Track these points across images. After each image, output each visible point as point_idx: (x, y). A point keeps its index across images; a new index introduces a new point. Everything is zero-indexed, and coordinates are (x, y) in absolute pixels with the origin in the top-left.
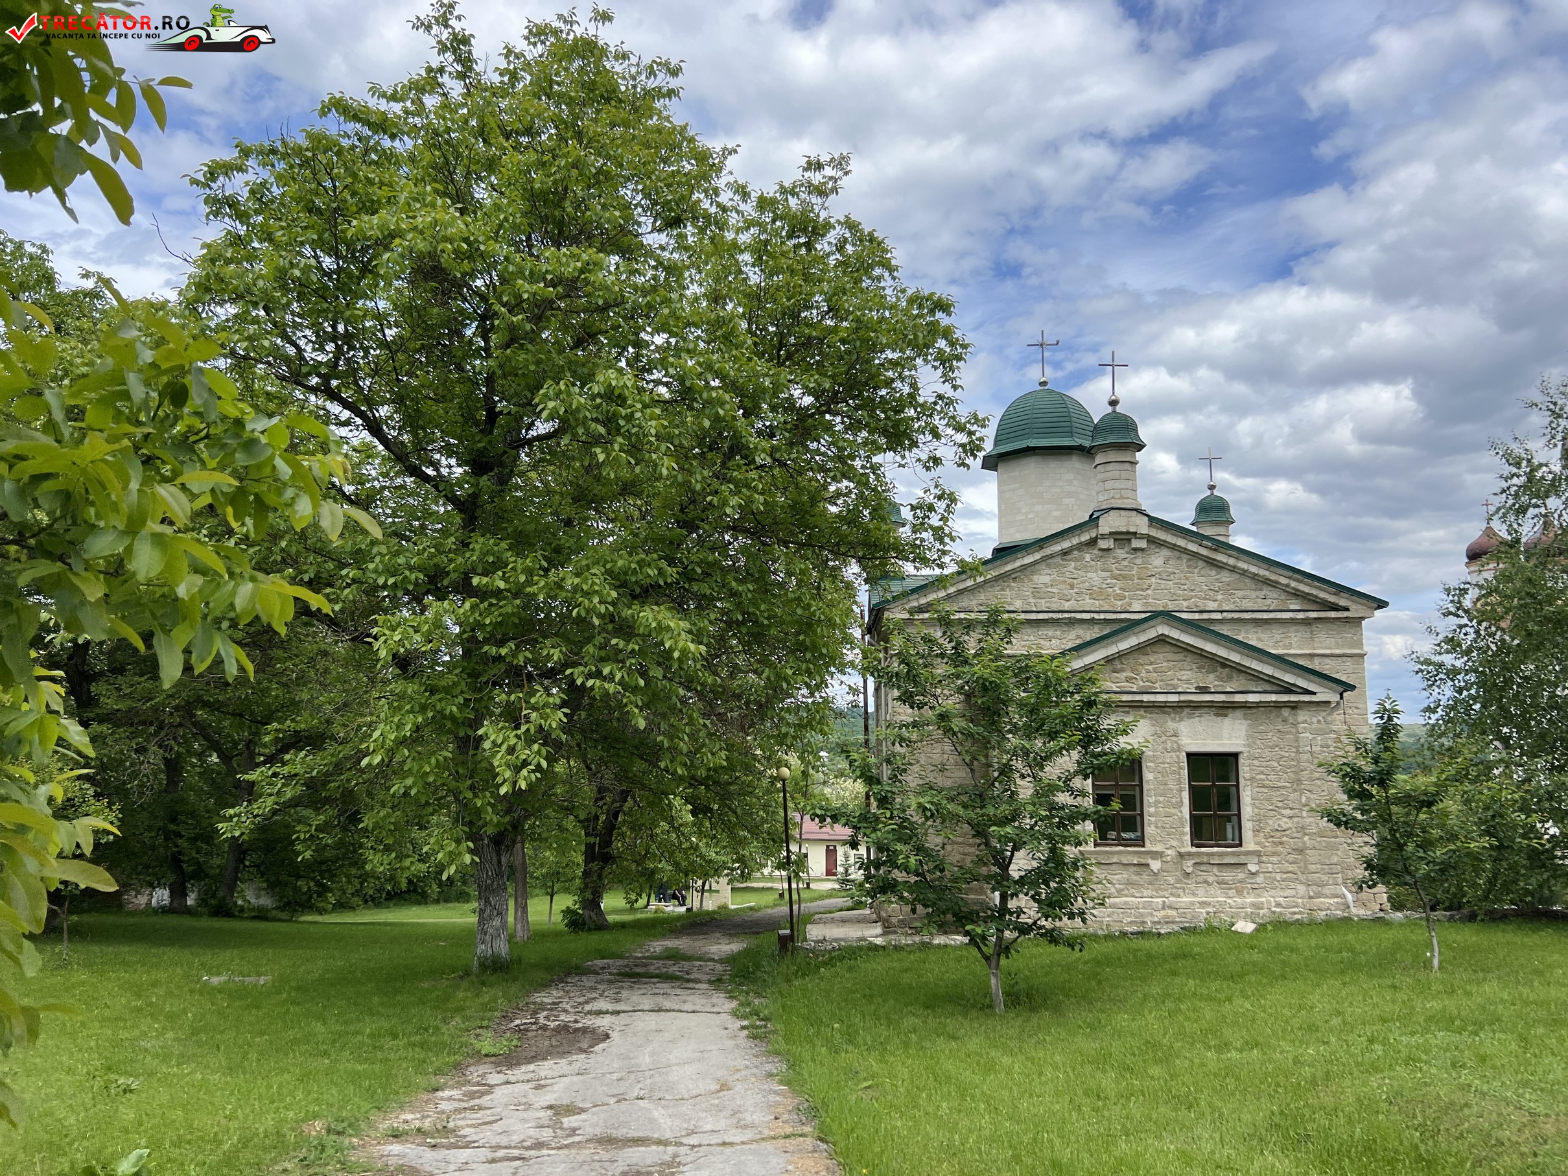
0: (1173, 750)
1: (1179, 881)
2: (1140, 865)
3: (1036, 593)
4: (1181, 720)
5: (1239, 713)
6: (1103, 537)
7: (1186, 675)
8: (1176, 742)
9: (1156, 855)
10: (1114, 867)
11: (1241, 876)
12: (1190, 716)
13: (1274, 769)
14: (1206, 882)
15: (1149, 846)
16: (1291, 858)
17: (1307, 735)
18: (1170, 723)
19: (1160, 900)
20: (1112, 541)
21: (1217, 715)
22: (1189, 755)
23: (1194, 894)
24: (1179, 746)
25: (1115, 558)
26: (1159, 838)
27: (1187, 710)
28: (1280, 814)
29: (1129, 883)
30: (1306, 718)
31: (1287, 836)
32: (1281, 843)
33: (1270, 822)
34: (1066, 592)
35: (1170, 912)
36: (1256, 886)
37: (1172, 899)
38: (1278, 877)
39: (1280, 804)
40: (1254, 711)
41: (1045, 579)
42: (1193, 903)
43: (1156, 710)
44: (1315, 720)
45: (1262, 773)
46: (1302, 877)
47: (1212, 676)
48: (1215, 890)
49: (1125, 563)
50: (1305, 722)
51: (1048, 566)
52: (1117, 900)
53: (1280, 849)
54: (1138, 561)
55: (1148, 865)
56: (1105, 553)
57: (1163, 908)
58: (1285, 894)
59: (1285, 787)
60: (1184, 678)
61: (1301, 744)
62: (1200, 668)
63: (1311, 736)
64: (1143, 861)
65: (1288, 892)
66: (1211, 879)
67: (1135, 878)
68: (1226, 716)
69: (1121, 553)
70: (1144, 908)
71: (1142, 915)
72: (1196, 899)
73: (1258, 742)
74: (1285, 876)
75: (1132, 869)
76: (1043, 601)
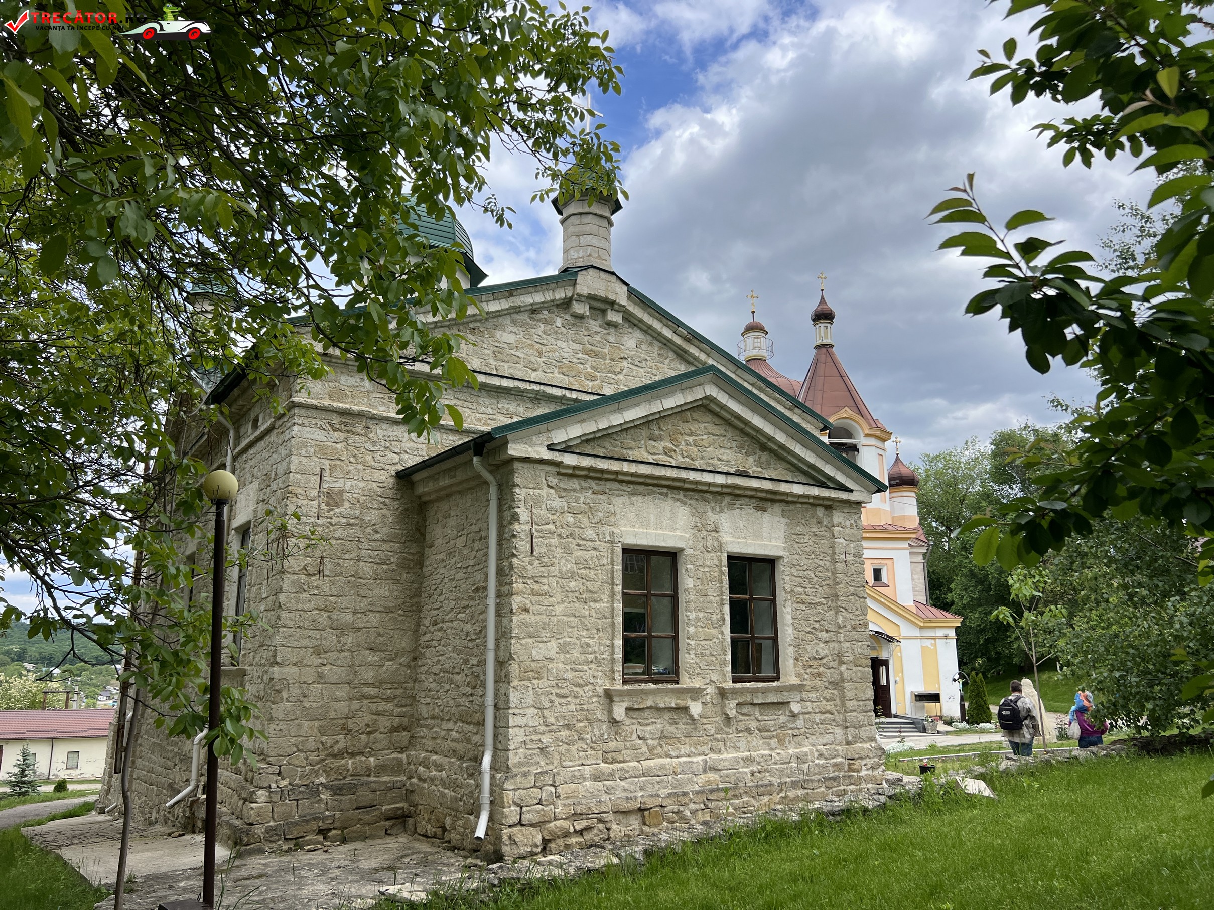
0: (714, 550)
1: (719, 731)
2: (677, 709)
3: (498, 352)
4: (721, 511)
5: (777, 508)
6: (580, 298)
7: (727, 455)
8: (717, 540)
9: (695, 694)
10: (647, 712)
11: (783, 719)
12: (731, 507)
13: (810, 580)
14: (748, 730)
15: (686, 681)
16: (827, 693)
17: (842, 540)
18: (710, 514)
19: (699, 759)
20: (587, 308)
21: (758, 509)
22: (732, 558)
23: (736, 748)
24: (721, 545)
25: (587, 329)
26: (698, 671)
27: (727, 499)
28: (818, 638)
29: (663, 737)
30: (841, 520)
31: (823, 665)
32: (819, 675)
33: (809, 648)
34: (533, 359)
35: (712, 776)
36: (796, 732)
37: (714, 756)
38: (818, 718)
39: (817, 625)
40: (792, 507)
41: (511, 338)
42: (736, 761)
43: (697, 496)
44: (848, 523)
45: (800, 585)
46: (839, 718)
47: (751, 459)
48: (756, 741)
49: (598, 338)
50: (839, 525)
51: (514, 322)
52: (651, 763)
53: (818, 682)
54: (612, 338)
55: (686, 709)
56: (577, 320)
57: (705, 771)
58: (825, 741)
59: (821, 604)
60: (725, 457)
61: (837, 551)
62: (740, 447)
63: (845, 543)
64: (682, 703)
65: (828, 738)
66: (753, 725)
67: (672, 729)
68: (764, 510)
69: (594, 325)
70: (683, 772)
71: (680, 784)
72: (740, 755)
73: (796, 546)
74: (823, 717)
75: (667, 716)
76: (506, 365)
